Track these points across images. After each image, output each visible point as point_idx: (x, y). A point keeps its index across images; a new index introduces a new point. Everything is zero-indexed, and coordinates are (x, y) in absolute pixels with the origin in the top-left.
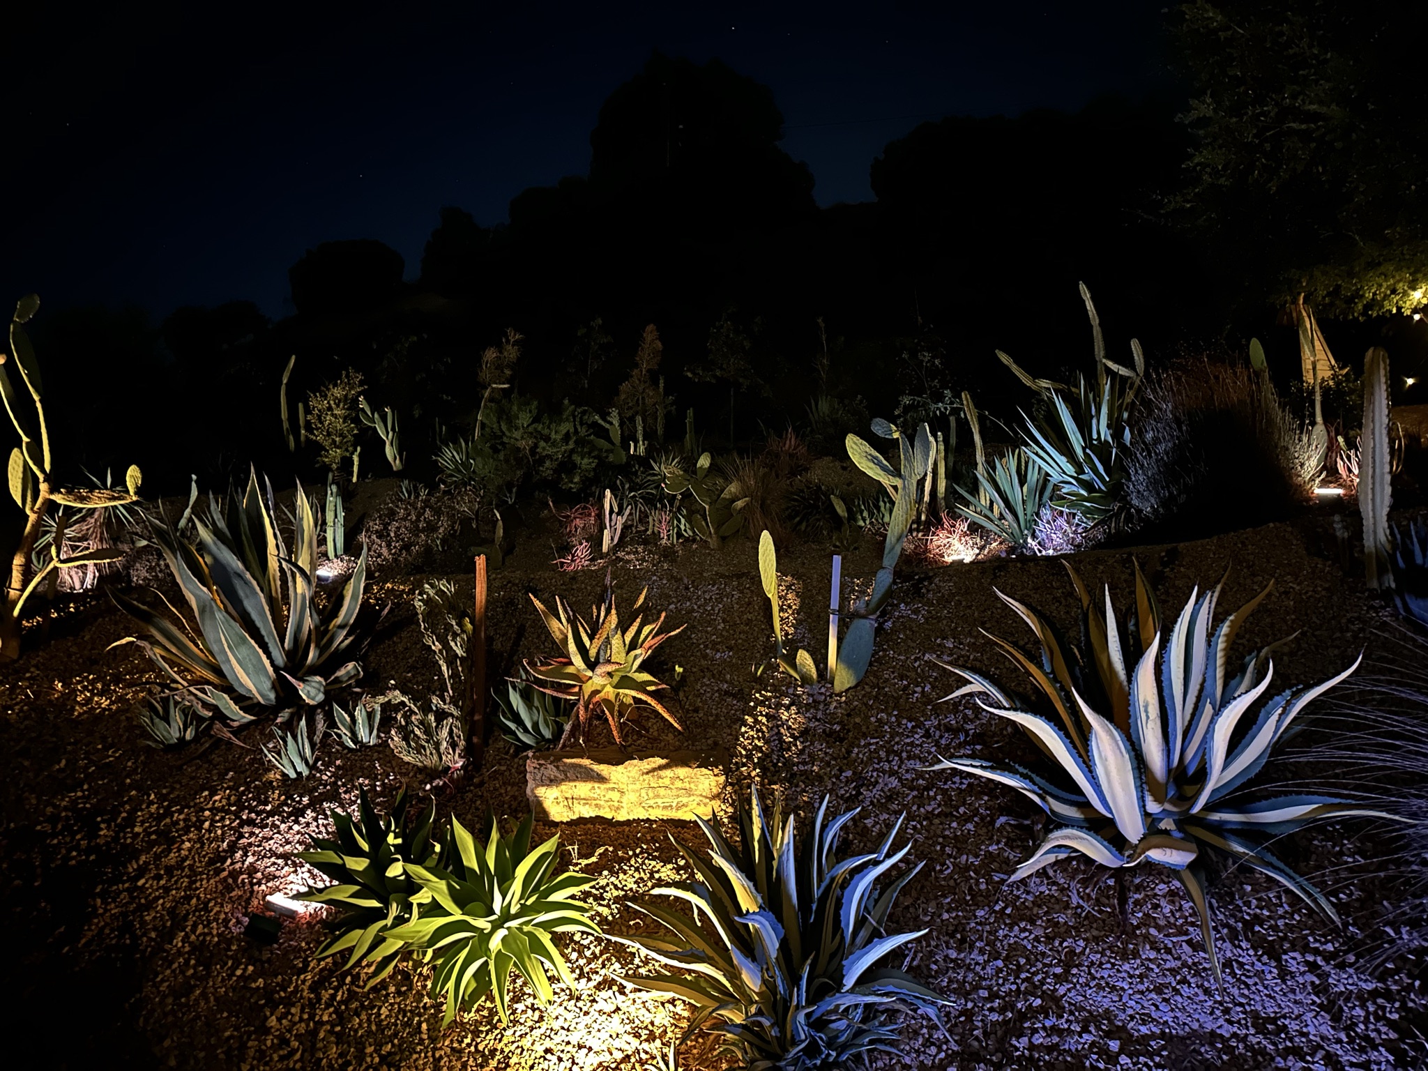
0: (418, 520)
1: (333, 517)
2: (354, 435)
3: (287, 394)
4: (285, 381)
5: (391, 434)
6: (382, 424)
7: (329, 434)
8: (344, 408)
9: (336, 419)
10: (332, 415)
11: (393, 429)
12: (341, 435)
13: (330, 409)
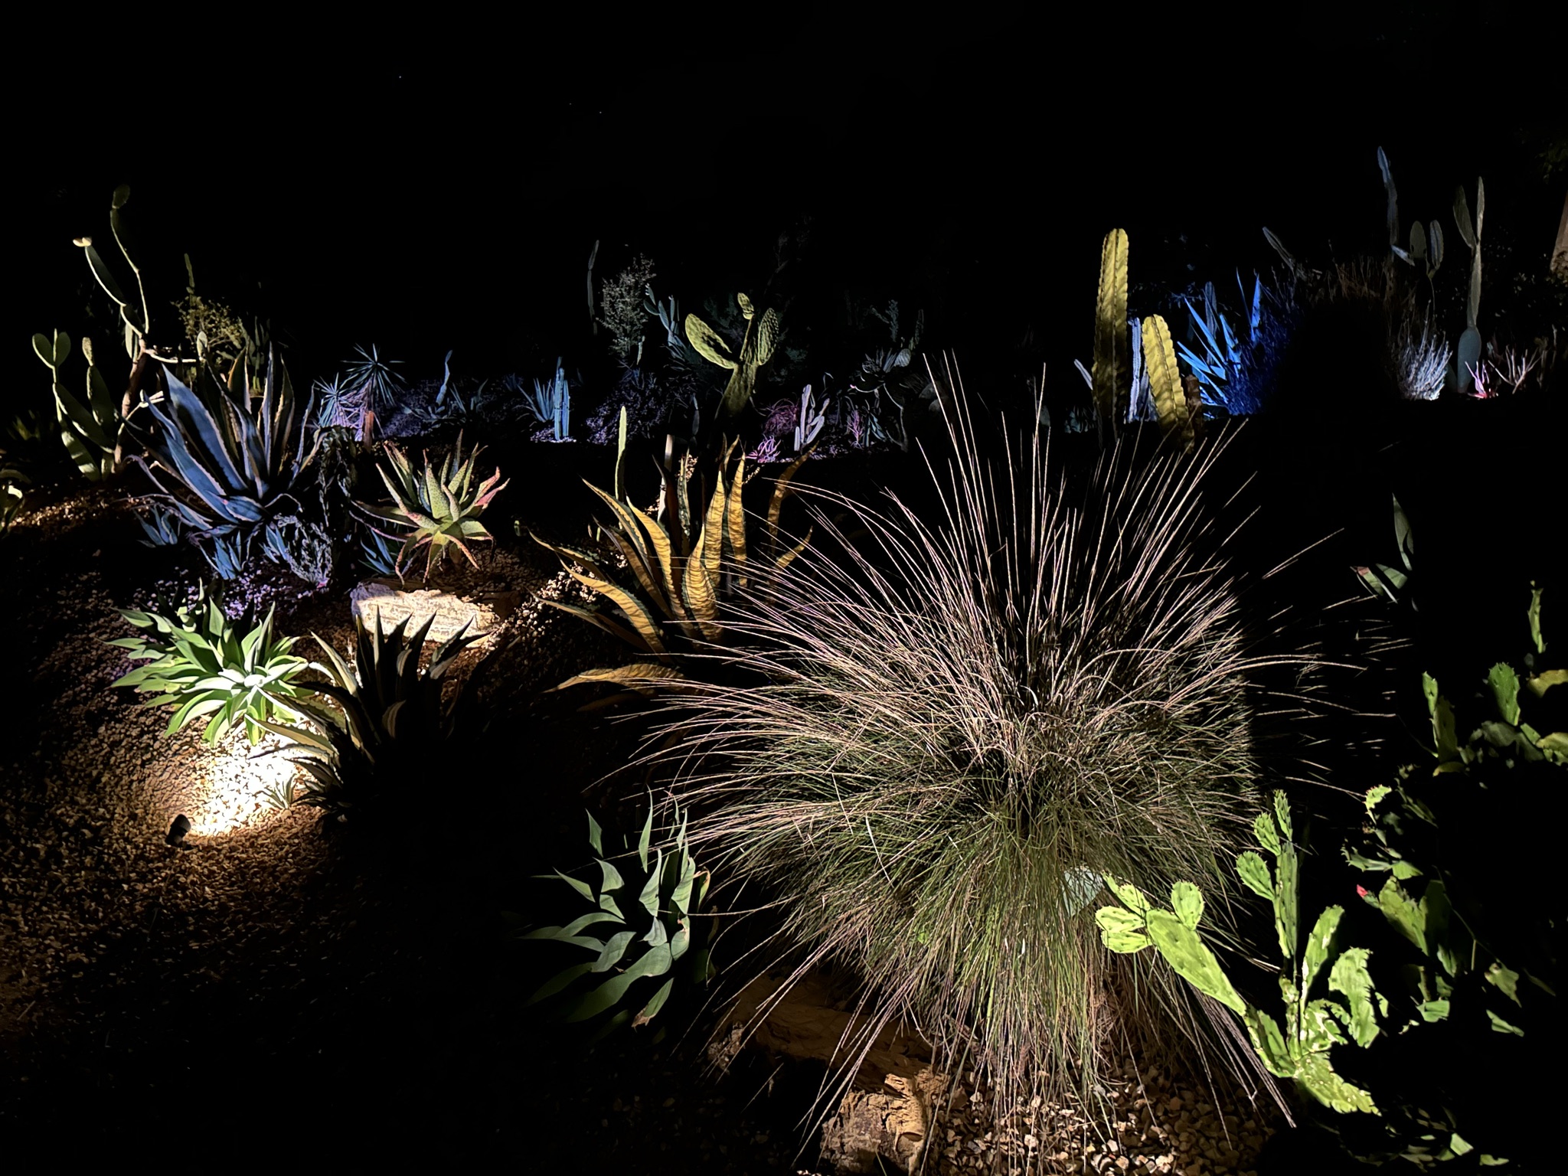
0: (642, 408)
1: (560, 400)
2: (643, 324)
3: (592, 280)
4: (591, 267)
5: (673, 324)
6: (665, 314)
7: (621, 322)
8: (634, 296)
9: (625, 307)
10: (623, 303)
11: (675, 319)
12: (632, 324)
13: (622, 296)
